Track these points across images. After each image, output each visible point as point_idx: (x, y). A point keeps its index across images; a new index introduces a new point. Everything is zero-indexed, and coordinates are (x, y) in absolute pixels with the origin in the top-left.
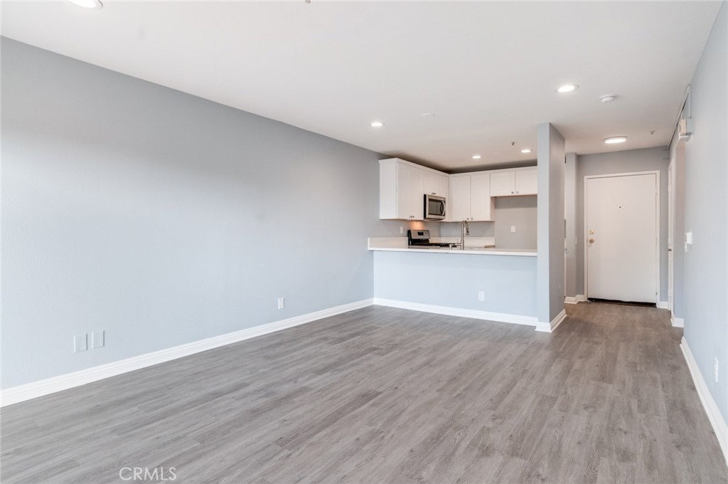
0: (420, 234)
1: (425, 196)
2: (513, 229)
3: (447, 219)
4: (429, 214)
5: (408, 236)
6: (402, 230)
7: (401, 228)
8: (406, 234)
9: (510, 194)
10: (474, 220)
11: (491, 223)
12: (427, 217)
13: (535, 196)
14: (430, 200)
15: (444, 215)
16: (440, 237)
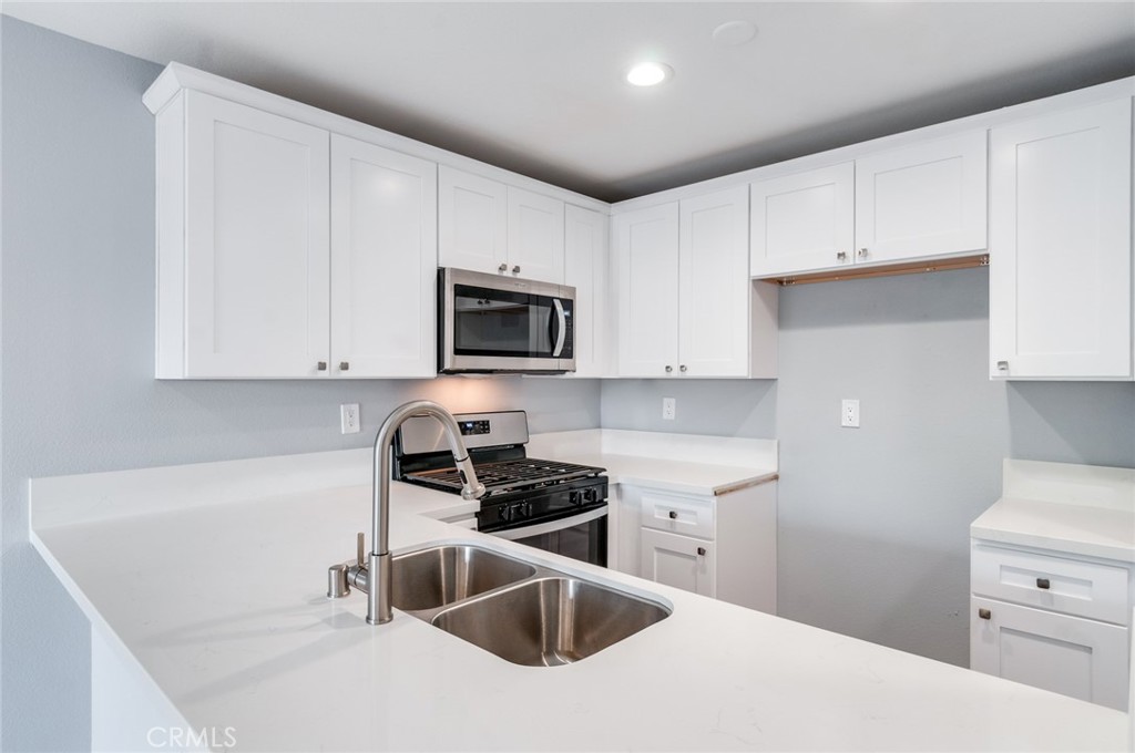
0: (472, 429)
1: (441, 273)
2: (850, 413)
4: (458, 352)
6: (354, 422)
9: (832, 264)
10: (689, 374)
11: (759, 386)
12: (448, 366)
13: (975, 265)
14: (461, 291)
15: (568, 353)
16: (599, 427)
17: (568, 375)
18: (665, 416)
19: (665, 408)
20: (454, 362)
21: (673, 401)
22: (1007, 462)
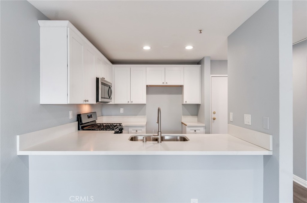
0: (89, 117)
3: (112, 102)
4: (102, 98)
5: (78, 120)
6: (72, 115)
7: (71, 113)
8: (76, 118)
9: (162, 84)
10: (133, 103)
13: (181, 87)
14: (102, 84)
16: (102, 116)
17: (109, 103)
18: (121, 112)
19: (121, 110)
20: (101, 100)
21: (123, 109)
22: (182, 116)
